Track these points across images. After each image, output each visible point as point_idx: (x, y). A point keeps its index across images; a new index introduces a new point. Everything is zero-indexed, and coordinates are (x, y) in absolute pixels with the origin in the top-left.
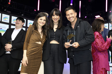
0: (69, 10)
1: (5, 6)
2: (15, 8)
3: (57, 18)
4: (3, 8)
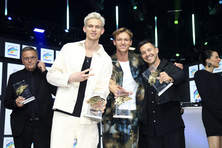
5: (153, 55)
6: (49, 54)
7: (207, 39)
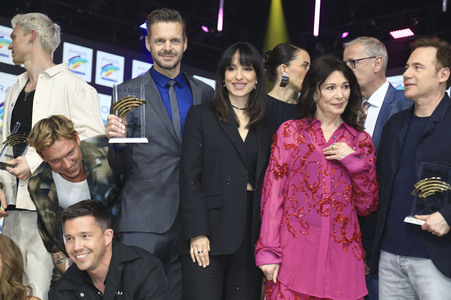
5: (91, 251)
7: (350, 24)
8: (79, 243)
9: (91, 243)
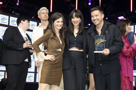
0: (94, 11)
1: (13, 8)
2: (24, 10)
3: (77, 21)
4: (10, 10)
6: (5, 18)
7: (108, 16)
8: (95, 18)
9: (98, 17)
